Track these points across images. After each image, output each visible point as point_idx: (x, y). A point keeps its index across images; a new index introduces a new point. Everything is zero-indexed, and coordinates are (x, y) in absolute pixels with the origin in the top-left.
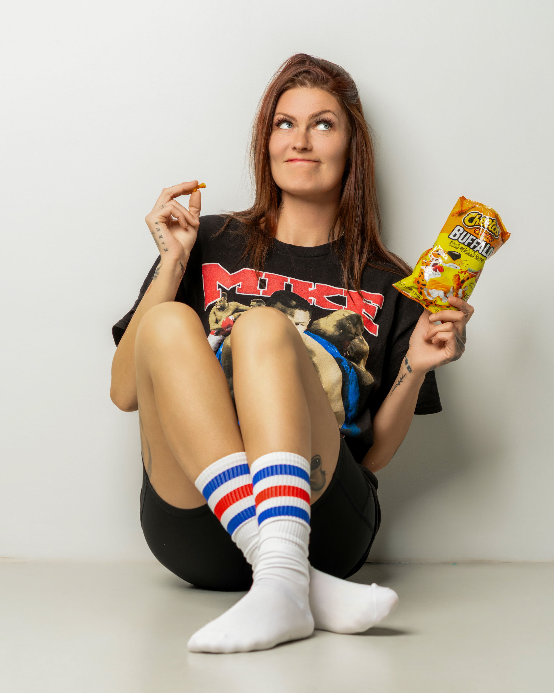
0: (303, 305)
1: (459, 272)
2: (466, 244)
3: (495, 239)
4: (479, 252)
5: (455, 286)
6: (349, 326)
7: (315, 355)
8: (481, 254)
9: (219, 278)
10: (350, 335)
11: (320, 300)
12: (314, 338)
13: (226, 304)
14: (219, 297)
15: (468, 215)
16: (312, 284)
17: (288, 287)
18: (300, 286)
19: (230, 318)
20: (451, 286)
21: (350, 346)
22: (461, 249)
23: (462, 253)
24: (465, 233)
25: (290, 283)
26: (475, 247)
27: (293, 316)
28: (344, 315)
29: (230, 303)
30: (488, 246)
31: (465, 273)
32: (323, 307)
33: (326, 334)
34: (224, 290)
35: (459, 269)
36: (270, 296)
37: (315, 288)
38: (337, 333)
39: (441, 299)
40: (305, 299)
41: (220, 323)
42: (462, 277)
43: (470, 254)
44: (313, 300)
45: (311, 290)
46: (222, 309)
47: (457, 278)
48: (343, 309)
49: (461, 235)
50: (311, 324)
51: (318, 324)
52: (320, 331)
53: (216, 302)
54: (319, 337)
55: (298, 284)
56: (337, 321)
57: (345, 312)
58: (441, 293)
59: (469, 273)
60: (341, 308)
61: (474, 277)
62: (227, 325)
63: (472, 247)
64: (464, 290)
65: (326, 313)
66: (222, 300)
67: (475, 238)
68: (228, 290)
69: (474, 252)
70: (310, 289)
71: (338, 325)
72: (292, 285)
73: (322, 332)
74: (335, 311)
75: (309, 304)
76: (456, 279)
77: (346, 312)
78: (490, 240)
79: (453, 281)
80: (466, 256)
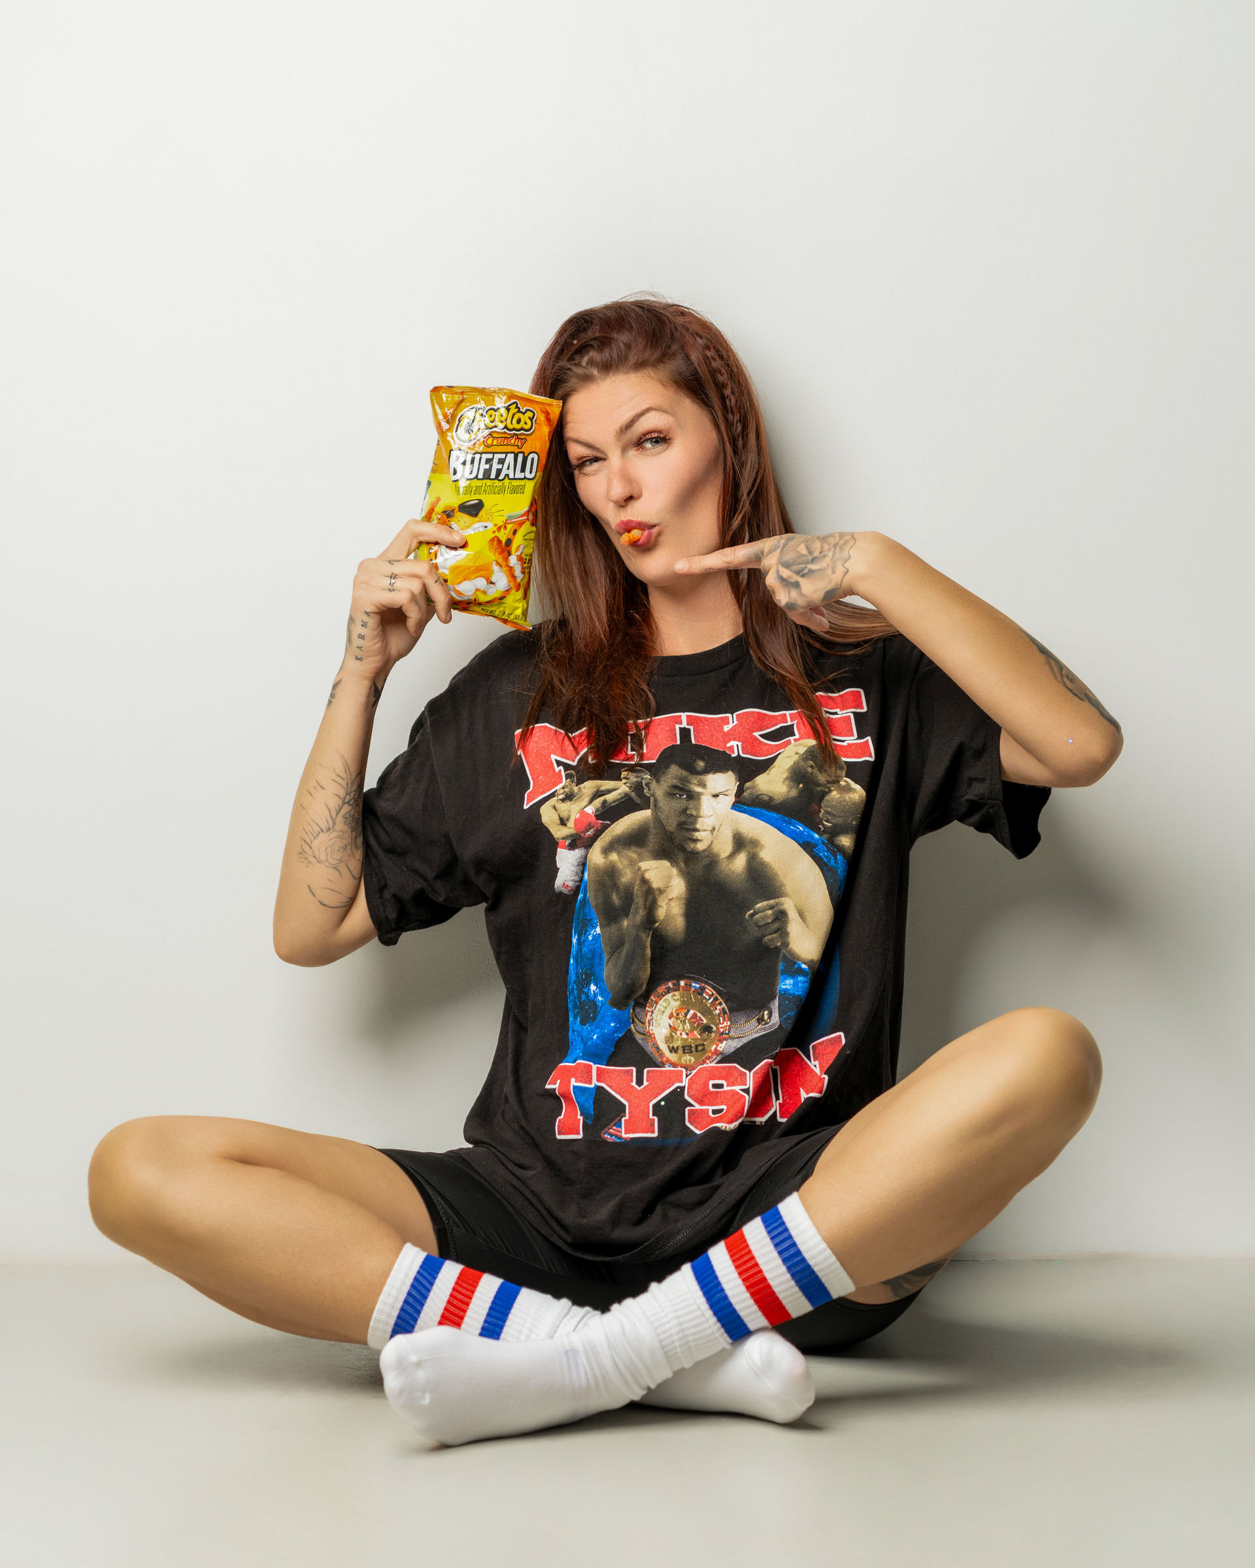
0: (719, 761)
1: (494, 532)
2: (480, 476)
3: (527, 438)
4: (510, 477)
5: (498, 558)
6: (813, 772)
7: (762, 847)
8: (514, 479)
9: (553, 747)
10: (818, 789)
11: (749, 744)
12: (752, 814)
13: (576, 789)
14: (562, 782)
16: (728, 717)
17: (685, 733)
18: (706, 727)
19: (588, 812)
20: (491, 560)
22: (478, 490)
23: (483, 497)
25: (688, 724)
26: (499, 472)
27: (704, 786)
28: (797, 753)
29: (582, 786)
31: (505, 527)
32: (756, 756)
33: (774, 800)
34: (567, 767)
35: (490, 525)
36: (654, 761)
37: (736, 722)
38: (794, 793)
39: (484, 593)
40: (720, 749)
41: (571, 824)
42: (503, 536)
43: (496, 489)
44: (735, 747)
45: (729, 729)
46: (569, 797)
47: (495, 543)
48: (793, 742)
50: (740, 791)
51: (754, 787)
52: (761, 797)
53: (557, 790)
54: (763, 811)
55: (702, 724)
56: (789, 769)
57: (797, 745)
58: (481, 583)
59: (512, 523)
60: (789, 743)
61: (524, 523)
62: (586, 825)
63: (493, 475)
64: (518, 553)
66: (567, 784)
68: (574, 764)
69: (501, 483)
70: (726, 728)
71: (792, 777)
72: (691, 728)
73: (766, 798)
74: (780, 753)
75: (730, 755)
76: (495, 545)
77: (800, 745)
79: (490, 552)
80: (493, 495)
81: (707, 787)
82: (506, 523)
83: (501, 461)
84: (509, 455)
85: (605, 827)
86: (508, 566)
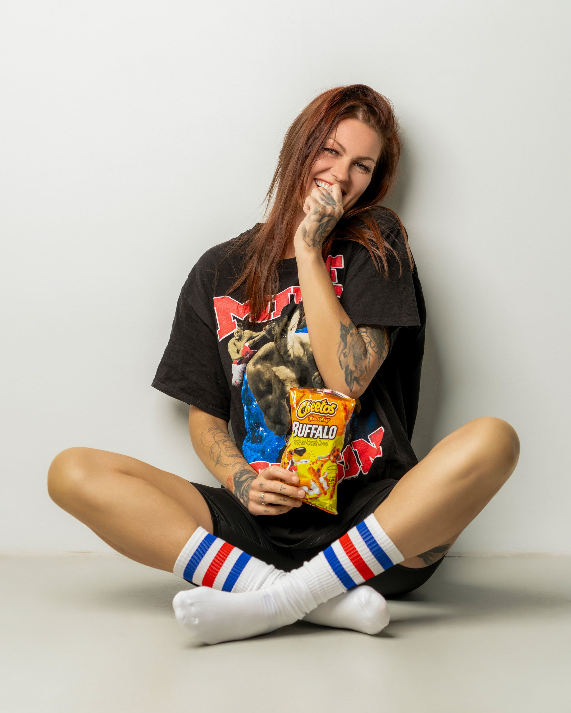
1: (310, 465)
2: (305, 436)
3: (331, 418)
4: (320, 438)
5: (314, 478)
8: (322, 439)
9: (232, 309)
13: (242, 333)
14: (236, 328)
15: (300, 406)
17: (292, 297)
19: (246, 346)
20: (310, 479)
22: (303, 443)
23: (306, 446)
24: (301, 425)
25: (294, 293)
26: (314, 434)
29: (244, 332)
30: (326, 428)
31: (317, 463)
34: (238, 320)
35: (309, 461)
41: (241, 352)
42: (315, 467)
43: (313, 443)
46: (240, 339)
47: (311, 470)
49: (298, 429)
53: (234, 333)
59: (321, 461)
61: (327, 461)
62: (245, 352)
64: (325, 476)
66: (239, 330)
67: (311, 426)
68: (242, 319)
69: (315, 440)
78: (325, 422)
79: (309, 474)
80: (310, 446)
82: (317, 460)
83: (316, 429)
84: (320, 426)
85: (254, 353)
86: (319, 482)
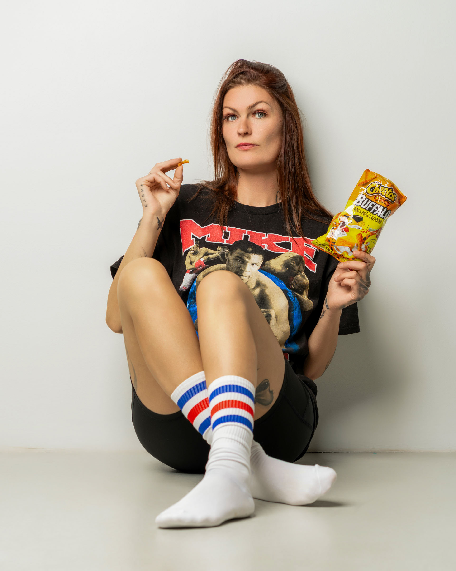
0: (258, 250)
1: (361, 232)
2: (367, 209)
3: (391, 204)
4: (378, 215)
5: (358, 243)
6: (293, 265)
7: (267, 288)
9: (193, 230)
10: (294, 272)
11: (271, 246)
12: (266, 275)
13: (198, 249)
14: (193, 245)
15: (370, 185)
16: (265, 234)
17: (246, 237)
18: (255, 236)
19: (201, 260)
20: (355, 242)
21: (294, 281)
22: (363, 213)
23: (364, 217)
24: (367, 200)
26: (375, 211)
27: (250, 259)
28: (289, 257)
29: (201, 249)
30: (386, 209)
31: (366, 232)
32: (273, 251)
33: (275, 271)
34: (196, 239)
35: (361, 229)
36: (232, 244)
37: (267, 237)
38: (284, 271)
39: (348, 253)
40: (259, 245)
41: (194, 264)
42: (364, 235)
43: (370, 216)
44: (265, 246)
45: (264, 239)
46: (195, 253)
47: (360, 236)
48: (289, 251)
49: (363, 201)
50: (263, 264)
51: (269, 264)
52: (271, 269)
53: (191, 248)
54: (270, 274)
55: (254, 235)
56: (284, 261)
57: (290, 254)
58: (347, 249)
59: (370, 232)
60: (287, 251)
61: (374, 234)
62: (199, 265)
63: (372, 211)
64: (366, 245)
65: (276, 256)
66: (195, 247)
67: (374, 204)
68: (200, 239)
69: (373, 215)
70: (263, 238)
71: (285, 265)
72: (249, 235)
73: (272, 270)
74: (283, 253)
75: (263, 249)
76: (359, 237)
77: (291, 254)
78: (386, 205)
79: (356, 239)
80: (368, 218)
81: (251, 259)
83: (377, 208)
84: (381, 207)
85: (206, 268)
86: (360, 247)
